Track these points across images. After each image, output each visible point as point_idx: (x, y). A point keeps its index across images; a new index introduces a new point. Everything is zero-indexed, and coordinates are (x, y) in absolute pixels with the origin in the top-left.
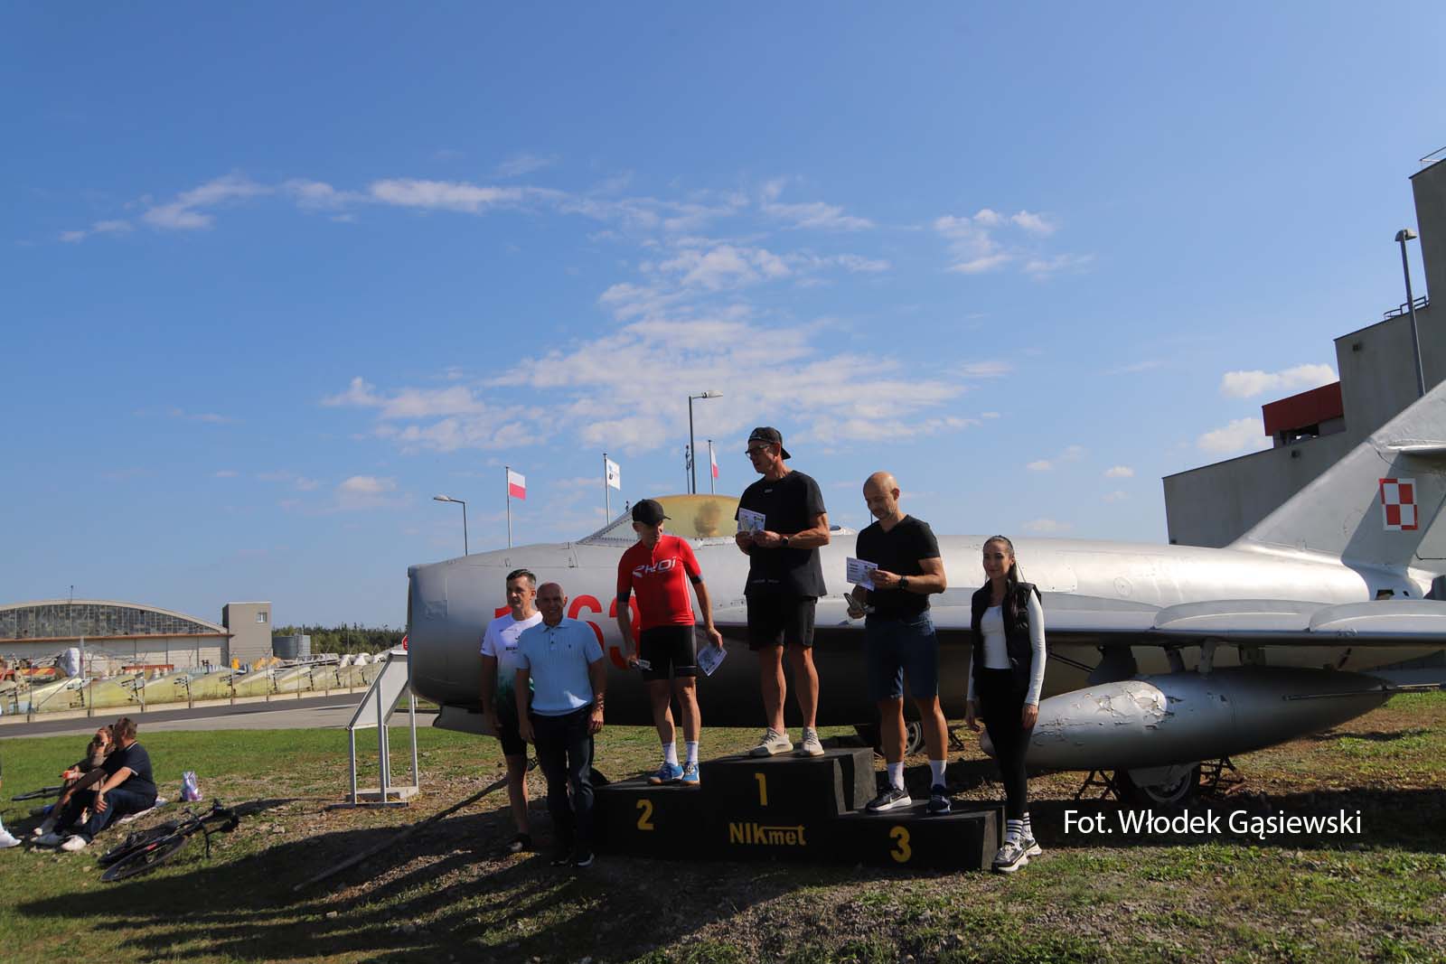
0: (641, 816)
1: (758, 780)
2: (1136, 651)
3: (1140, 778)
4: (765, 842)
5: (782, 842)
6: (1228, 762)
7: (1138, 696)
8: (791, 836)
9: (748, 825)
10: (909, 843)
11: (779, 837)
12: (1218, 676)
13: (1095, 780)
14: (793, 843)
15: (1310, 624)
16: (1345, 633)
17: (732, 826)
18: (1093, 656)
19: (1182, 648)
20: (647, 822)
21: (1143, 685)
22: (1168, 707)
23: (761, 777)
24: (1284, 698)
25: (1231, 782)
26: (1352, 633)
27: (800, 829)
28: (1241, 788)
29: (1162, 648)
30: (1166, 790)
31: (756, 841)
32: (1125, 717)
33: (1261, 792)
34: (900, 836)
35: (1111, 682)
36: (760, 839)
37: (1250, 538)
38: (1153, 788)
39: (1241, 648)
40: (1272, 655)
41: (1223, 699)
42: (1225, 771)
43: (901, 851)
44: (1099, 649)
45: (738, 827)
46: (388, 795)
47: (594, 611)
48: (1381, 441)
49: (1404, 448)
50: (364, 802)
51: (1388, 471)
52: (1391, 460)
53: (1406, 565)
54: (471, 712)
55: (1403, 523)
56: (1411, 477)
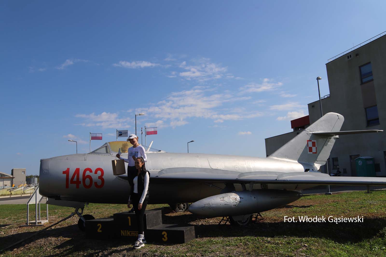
0: (98, 228)
1: (128, 219)
2: (235, 184)
3: (236, 219)
4: (130, 235)
6: (260, 214)
7: (231, 197)
9: (126, 231)
11: (133, 234)
12: (254, 192)
13: (224, 219)
15: (277, 178)
16: (286, 180)
17: (122, 231)
18: (223, 186)
19: (246, 184)
20: (100, 230)
21: (234, 194)
22: (240, 200)
24: (271, 198)
25: (261, 220)
26: (287, 180)
28: (262, 221)
29: (240, 184)
30: (243, 222)
31: (128, 235)
32: (227, 202)
33: (268, 222)
34: (164, 234)
35: (225, 193)
37: (273, 155)
38: (239, 221)
39: (261, 184)
40: (270, 186)
41: (255, 198)
42: (259, 217)
43: (165, 238)
44: (225, 184)
46: (38, 223)
47: (90, 172)
48: (308, 131)
49: (313, 132)
50: (31, 225)
51: (309, 138)
52: (311, 135)
53: (314, 163)
54: (56, 199)
55: (313, 152)
56: (315, 140)
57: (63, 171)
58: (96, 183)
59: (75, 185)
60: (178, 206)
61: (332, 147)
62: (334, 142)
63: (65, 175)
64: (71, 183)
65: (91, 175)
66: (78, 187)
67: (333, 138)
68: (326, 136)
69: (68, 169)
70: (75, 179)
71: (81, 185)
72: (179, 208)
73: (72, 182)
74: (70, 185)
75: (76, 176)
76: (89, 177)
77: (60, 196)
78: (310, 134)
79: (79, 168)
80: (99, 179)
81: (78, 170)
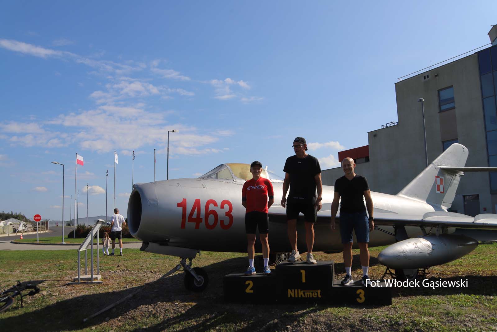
0: (247, 287)
1: (302, 273)
4: (303, 296)
5: (311, 296)
6: (428, 268)
8: (315, 294)
9: (296, 290)
10: (365, 296)
11: (310, 295)
13: (387, 272)
14: (316, 297)
15: (474, 220)
16: (485, 224)
17: (289, 291)
20: (250, 290)
22: (432, 247)
23: (303, 272)
26: (488, 224)
27: (319, 291)
31: (300, 296)
32: (422, 250)
34: (360, 293)
36: (301, 295)
37: (403, 192)
43: (361, 299)
44: (393, 227)
45: (292, 291)
46: (94, 278)
47: (214, 206)
48: (436, 164)
49: (441, 167)
50: (82, 281)
51: (437, 174)
52: (438, 170)
53: (441, 204)
54: (160, 245)
55: (440, 191)
56: (443, 176)
57: (178, 203)
58: (222, 222)
59: (194, 224)
60: (278, 256)
61: (457, 186)
62: (459, 181)
63: (181, 209)
64: (189, 221)
65: (215, 210)
66: (197, 226)
67: (458, 175)
68: (452, 172)
69: (185, 200)
70: (195, 216)
71: (203, 224)
72: (279, 259)
73: (191, 219)
74: (187, 224)
75: (196, 210)
76: (214, 212)
77: (169, 240)
78: (438, 168)
79: (199, 200)
80: (226, 215)
81: (197, 203)
